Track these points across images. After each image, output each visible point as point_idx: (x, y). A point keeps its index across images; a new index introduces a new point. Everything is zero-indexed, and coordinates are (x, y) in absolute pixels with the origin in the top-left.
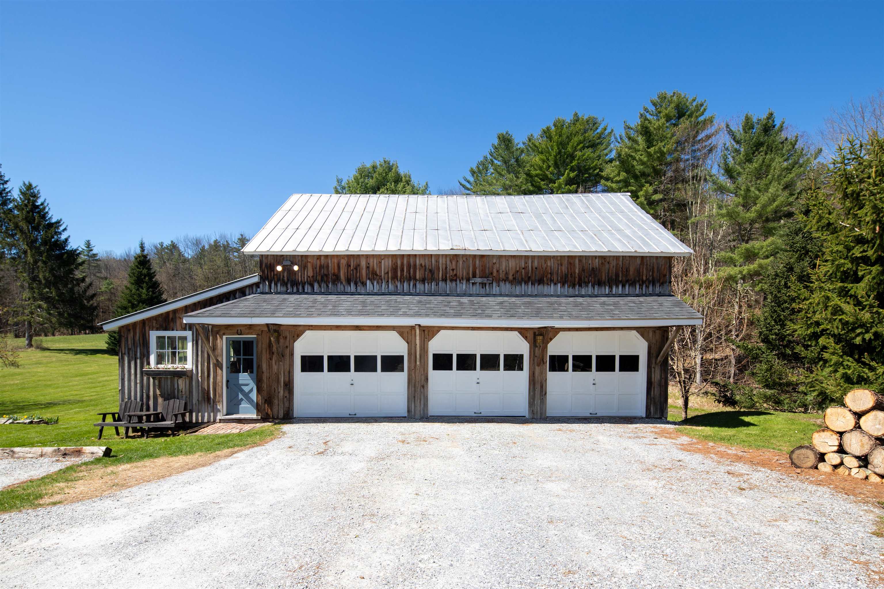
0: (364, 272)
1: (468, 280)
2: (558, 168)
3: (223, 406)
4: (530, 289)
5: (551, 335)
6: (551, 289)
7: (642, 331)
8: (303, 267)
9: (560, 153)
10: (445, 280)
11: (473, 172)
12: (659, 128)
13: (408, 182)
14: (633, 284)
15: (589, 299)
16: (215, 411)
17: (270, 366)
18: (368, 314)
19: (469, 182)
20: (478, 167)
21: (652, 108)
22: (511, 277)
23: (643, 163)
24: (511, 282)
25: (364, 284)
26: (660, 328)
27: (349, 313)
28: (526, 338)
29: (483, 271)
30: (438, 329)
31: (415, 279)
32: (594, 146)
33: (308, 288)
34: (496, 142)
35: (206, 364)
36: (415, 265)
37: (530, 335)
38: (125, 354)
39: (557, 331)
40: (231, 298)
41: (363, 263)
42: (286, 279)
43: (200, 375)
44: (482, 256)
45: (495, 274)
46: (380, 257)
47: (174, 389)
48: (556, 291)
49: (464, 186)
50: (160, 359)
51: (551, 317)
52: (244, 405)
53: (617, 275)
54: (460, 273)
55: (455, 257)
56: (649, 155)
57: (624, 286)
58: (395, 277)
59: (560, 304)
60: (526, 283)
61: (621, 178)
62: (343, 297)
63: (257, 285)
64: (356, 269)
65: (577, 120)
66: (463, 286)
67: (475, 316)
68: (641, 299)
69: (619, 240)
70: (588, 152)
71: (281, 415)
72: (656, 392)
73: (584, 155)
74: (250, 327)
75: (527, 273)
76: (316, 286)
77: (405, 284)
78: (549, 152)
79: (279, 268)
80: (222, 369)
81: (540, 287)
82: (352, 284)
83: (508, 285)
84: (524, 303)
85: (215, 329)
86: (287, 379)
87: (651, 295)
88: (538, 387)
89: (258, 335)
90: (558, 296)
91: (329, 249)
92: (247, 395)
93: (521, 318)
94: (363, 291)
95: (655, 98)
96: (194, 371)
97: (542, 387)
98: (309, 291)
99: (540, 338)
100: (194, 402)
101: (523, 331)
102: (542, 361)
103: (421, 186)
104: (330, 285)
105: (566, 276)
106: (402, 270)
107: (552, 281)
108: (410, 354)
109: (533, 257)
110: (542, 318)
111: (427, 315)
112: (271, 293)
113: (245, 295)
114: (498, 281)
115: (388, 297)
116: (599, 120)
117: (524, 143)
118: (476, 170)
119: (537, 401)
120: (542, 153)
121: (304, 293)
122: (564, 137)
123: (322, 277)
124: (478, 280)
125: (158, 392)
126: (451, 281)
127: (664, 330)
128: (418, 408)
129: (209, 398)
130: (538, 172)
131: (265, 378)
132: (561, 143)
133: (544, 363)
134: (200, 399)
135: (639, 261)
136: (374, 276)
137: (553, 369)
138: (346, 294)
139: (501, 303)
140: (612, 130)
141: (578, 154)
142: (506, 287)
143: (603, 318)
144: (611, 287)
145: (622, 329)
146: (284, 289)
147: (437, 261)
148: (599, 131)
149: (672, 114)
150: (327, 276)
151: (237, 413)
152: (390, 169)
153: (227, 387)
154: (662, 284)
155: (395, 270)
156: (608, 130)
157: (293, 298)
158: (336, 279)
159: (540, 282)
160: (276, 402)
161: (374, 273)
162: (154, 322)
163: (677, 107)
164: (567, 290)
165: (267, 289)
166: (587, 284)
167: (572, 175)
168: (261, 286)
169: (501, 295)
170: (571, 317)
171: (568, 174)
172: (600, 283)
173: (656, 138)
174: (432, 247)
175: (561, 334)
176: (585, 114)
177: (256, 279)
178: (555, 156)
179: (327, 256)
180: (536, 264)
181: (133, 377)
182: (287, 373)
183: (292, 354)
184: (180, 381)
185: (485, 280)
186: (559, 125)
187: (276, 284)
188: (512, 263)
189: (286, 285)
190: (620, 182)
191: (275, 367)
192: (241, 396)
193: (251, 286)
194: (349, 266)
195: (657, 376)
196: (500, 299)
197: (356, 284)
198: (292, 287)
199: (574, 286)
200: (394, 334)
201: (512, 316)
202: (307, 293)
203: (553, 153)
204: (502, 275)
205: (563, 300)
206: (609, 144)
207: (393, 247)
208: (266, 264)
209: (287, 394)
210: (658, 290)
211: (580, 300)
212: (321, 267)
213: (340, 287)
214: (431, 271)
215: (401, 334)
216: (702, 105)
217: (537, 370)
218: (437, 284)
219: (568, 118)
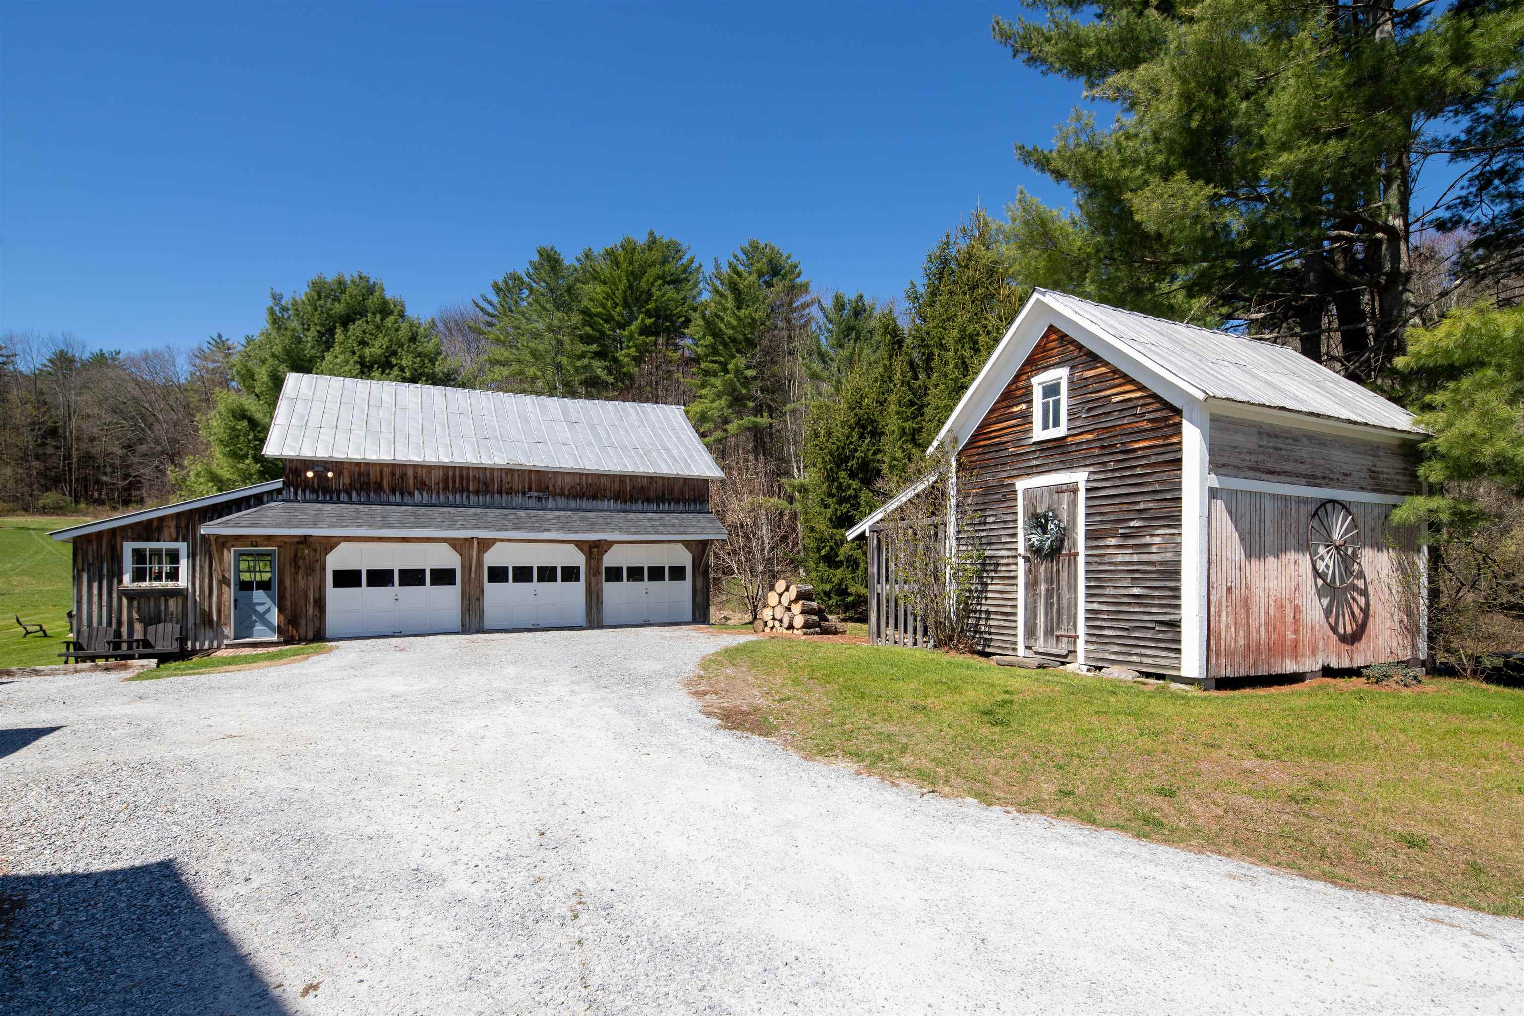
0: (411, 481)
1: (524, 493)
2: (630, 308)
3: (229, 631)
4: (585, 504)
5: (605, 547)
6: (605, 504)
7: (687, 544)
8: (339, 474)
9: (630, 286)
10: (500, 492)
11: (497, 289)
12: (749, 286)
13: (402, 315)
14: (677, 502)
15: (638, 515)
16: (219, 635)
17: (295, 581)
18: (423, 526)
19: (491, 303)
20: (506, 283)
21: (743, 257)
22: (566, 492)
23: (733, 328)
24: (567, 497)
25: (411, 494)
26: (701, 541)
27: (402, 525)
28: (582, 550)
29: (539, 484)
30: (493, 542)
31: (468, 490)
32: (676, 282)
33: (343, 497)
34: (536, 258)
35: (207, 581)
36: (468, 477)
37: (586, 548)
38: (83, 570)
39: (611, 544)
40: (243, 507)
41: (410, 473)
42: (316, 485)
43: (198, 593)
44: (538, 471)
45: (551, 488)
46: (430, 468)
47: (160, 611)
48: (609, 506)
49: (482, 309)
50: (139, 576)
51: (604, 532)
52: (259, 627)
53: (664, 494)
54: (515, 487)
55: (509, 471)
56: (738, 319)
57: (669, 503)
58: (446, 488)
59: (612, 519)
60: (582, 498)
61: (707, 343)
62: (388, 508)
63: (279, 491)
64: (402, 478)
65: (654, 242)
66: (519, 500)
67: (533, 529)
68: (684, 516)
69: (666, 461)
70: (670, 292)
71: (310, 635)
72: (700, 598)
73: (663, 296)
74: (269, 538)
75: (582, 489)
76: (354, 494)
77: (458, 496)
78: (615, 284)
79: (310, 474)
80: (229, 586)
81: (595, 502)
82: (398, 494)
83: (564, 500)
84: (580, 518)
85: (220, 540)
86: (317, 596)
87: (692, 512)
88: (594, 597)
89: (279, 547)
90: (611, 512)
91: (372, 456)
92: (262, 617)
93: (576, 531)
94: (410, 502)
95: (746, 245)
96: (190, 590)
97: (598, 596)
98: (346, 499)
99: (595, 550)
100: (189, 626)
101: (579, 544)
102: (598, 573)
103: (422, 321)
104: (372, 494)
105: (619, 492)
106: (454, 482)
107: (605, 497)
108: (463, 566)
109: (587, 475)
110: (596, 532)
111: (487, 529)
112: (296, 500)
113: (262, 503)
114: (554, 495)
115: (441, 509)
116: (684, 247)
117: (578, 260)
118: (502, 286)
119: (594, 611)
120: (605, 283)
121: (339, 501)
122: (636, 265)
123: (361, 485)
124: (535, 494)
125: (136, 616)
126: (507, 493)
127: (705, 544)
128: (473, 622)
129: (211, 621)
130: (600, 309)
131: (288, 595)
132: (632, 273)
133: (600, 574)
134: (198, 622)
135: (681, 482)
136: (422, 486)
137: (608, 580)
138: (391, 504)
139: (558, 517)
140: (701, 266)
141: (657, 294)
142: (562, 502)
143: (648, 533)
144: (658, 504)
145: (669, 542)
146: (315, 496)
147: (492, 474)
148: (684, 261)
149: (765, 270)
150: (368, 484)
151: (251, 637)
152: (371, 290)
153: (235, 607)
154: (702, 503)
155: (446, 480)
156: (695, 265)
157: (329, 507)
158: (379, 487)
159: (595, 497)
160: (303, 621)
161: (423, 483)
162: (130, 531)
163: (770, 262)
164: (619, 505)
165: (292, 497)
166: (637, 501)
167: (648, 322)
168: (284, 492)
169: (557, 509)
170: (622, 531)
171: (643, 320)
172: (649, 500)
173: (747, 298)
174: (486, 460)
175: (615, 546)
176: (665, 236)
177: (280, 485)
178: (625, 292)
179: (367, 464)
180: (590, 481)
181: (95, 599)
182: (317, 589)
183: (323, 568)
184: (172, 603)
185: (541, 494)
186: (630, 248)
187: (304, 491)
188: (567, 479)
189: (317, 492)
190: (706, 346)
191: (302, 584)
192: (254, 618)
193: (270, 492)
194: (394, 474)
195: (700, 585)
196: (556, 513)
197: (402, 494)
198: (324, 494)
199: (625, 502)
200: (446, 546)
201: (568, 530)
202: (343, 502)
203: (622, 287)
204: (558, 490)
205: (615, 515)
206: (696, 284)
207: (444, 459)
208: (290, 469)
209: (317, 612)
210: (698, 507)
211: (631, 515)
212: (360, 474)
213: (384, 497)
214: (485, 483)
215: (454, 547)
216: (796, 267)
217: (594, 580)
218: (492, 497)
219: (642, 240)
